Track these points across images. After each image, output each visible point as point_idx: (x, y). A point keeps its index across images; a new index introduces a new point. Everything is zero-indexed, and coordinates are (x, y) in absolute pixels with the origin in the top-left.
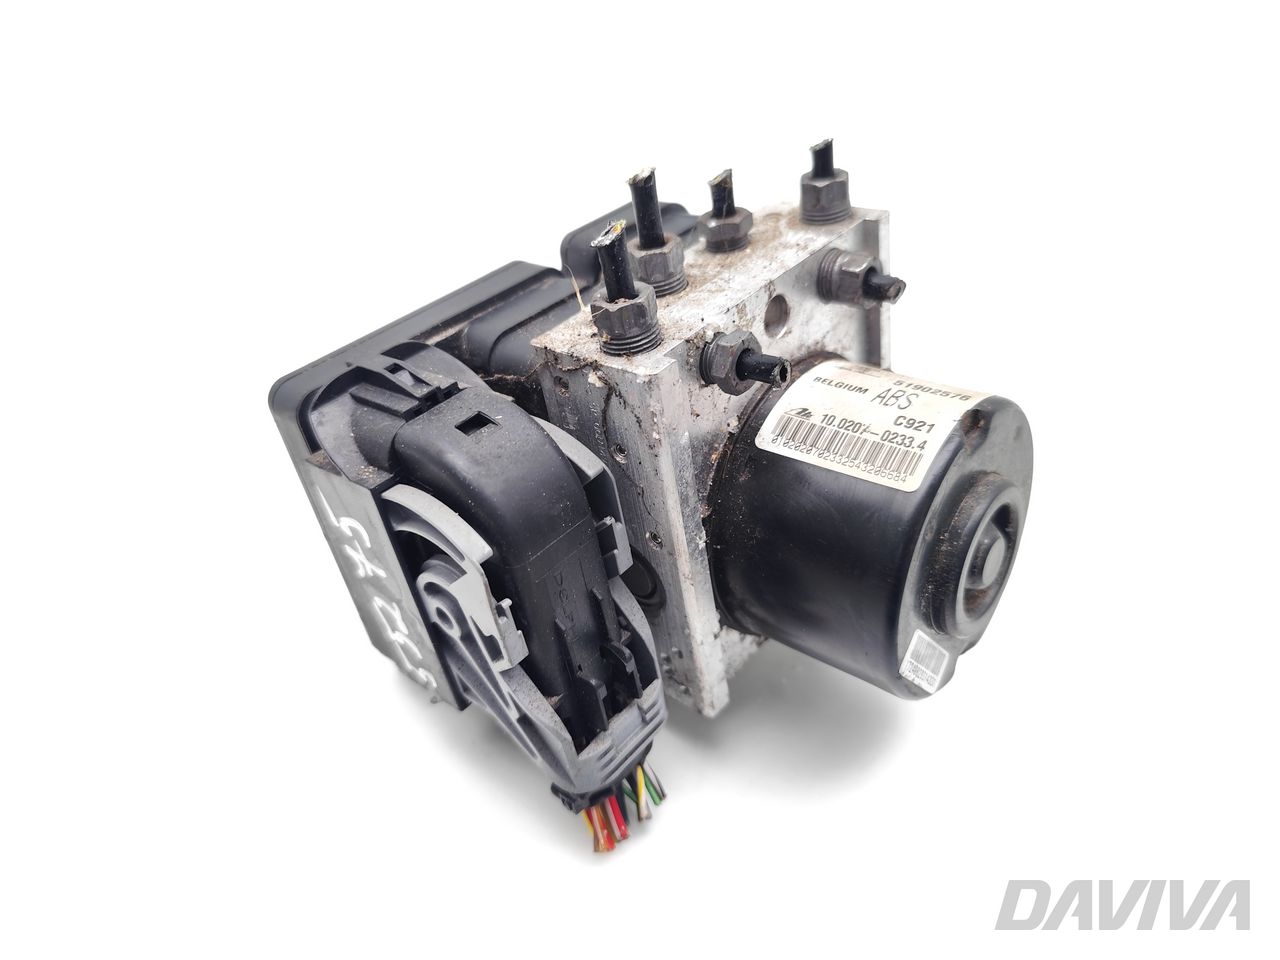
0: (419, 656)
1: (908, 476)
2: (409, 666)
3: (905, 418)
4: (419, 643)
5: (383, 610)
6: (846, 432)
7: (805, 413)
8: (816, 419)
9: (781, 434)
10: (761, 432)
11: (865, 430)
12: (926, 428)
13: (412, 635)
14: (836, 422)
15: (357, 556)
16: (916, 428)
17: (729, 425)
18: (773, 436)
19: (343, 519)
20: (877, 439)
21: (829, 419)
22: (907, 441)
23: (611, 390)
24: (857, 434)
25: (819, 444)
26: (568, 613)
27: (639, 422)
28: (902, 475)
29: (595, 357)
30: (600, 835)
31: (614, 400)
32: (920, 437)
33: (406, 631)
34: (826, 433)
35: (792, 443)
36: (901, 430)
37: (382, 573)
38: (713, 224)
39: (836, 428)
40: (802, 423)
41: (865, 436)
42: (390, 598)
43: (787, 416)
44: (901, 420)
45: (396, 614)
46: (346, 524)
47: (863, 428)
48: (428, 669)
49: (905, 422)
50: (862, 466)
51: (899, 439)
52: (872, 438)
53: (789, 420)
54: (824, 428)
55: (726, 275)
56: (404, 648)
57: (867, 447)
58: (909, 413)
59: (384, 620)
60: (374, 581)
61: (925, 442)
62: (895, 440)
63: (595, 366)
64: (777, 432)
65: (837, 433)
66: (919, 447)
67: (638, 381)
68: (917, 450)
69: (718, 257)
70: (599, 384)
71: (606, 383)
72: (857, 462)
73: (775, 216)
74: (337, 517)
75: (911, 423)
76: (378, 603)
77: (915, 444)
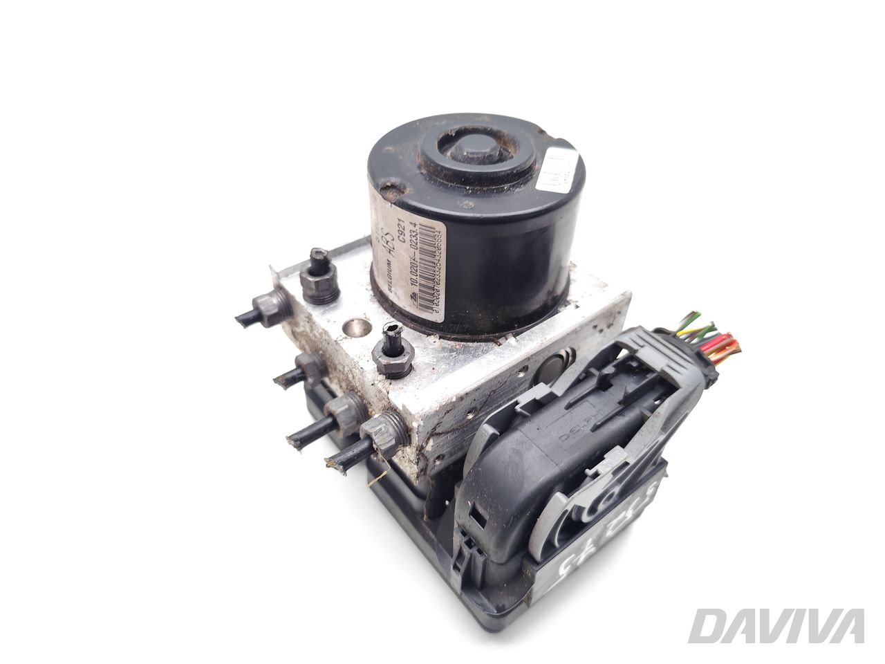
0: (638, 498)
1: (436, 230)
2: (647, 499)
3: (399, 237)
4: (630, 503)
5: (613, 529)
6: (418, 271)
7: (414, 296)
8: (416, 290)
9: (432, 309)
10: (434, 320)
11: (414, 260)
12: (401, 223)
13: (626, 509)
14: (414, 277)
15: (583, 556)
16: (404, 229)
17: (435, 342)
18: (434, 313)
19: (561, 574)
20: (417, 252)
21: (413, 283)
22: (414, 234)
23: (433, 434)
24: (418, 264)
25: (431, 285)
26: (585, 423)
27: (448, 412)
28: (436, 233)
29: (414, 450)
30: (730, 351)
31: (439, 430)
32: (409, 227)
33: (624, 512)
34: (423, 282)
35: (435, 301)
36: (407, 238)
37: (590, 541)
38: (310, 380)
39: (418, 277)
40: (421, 298)
41: (417, 259)
42: (605, 529)
43: (419, 307)
44: (401, 238)
45: (615, 522)
46: (563, 571)
47: (413, 261)
48: (646, 491)
49: (401, 237)
50: (438, 258)
51: (414, 239)
52: (418, 256)
53: (421, 305)
54: (420, 284)
55: (340, 367)
56: (635, 508)
57: (424, 257)
58: (396, 234)
59: (621, 524)
60: (596, 543)
61: (411, 223)
62: (415, 241)
63: (420, 449)
64: (431, 311)
65: (420, 276)
66: (415, 226)
67: (422, 424)
68: (418, 227)
69: (330, 370)
70: (431, 442)
71: (429, 439)
72: (436, 262)
73: (295, 335)
74: (560, 577)
75: (401, 233)
76: (609, 533)
77: (414, 229)
